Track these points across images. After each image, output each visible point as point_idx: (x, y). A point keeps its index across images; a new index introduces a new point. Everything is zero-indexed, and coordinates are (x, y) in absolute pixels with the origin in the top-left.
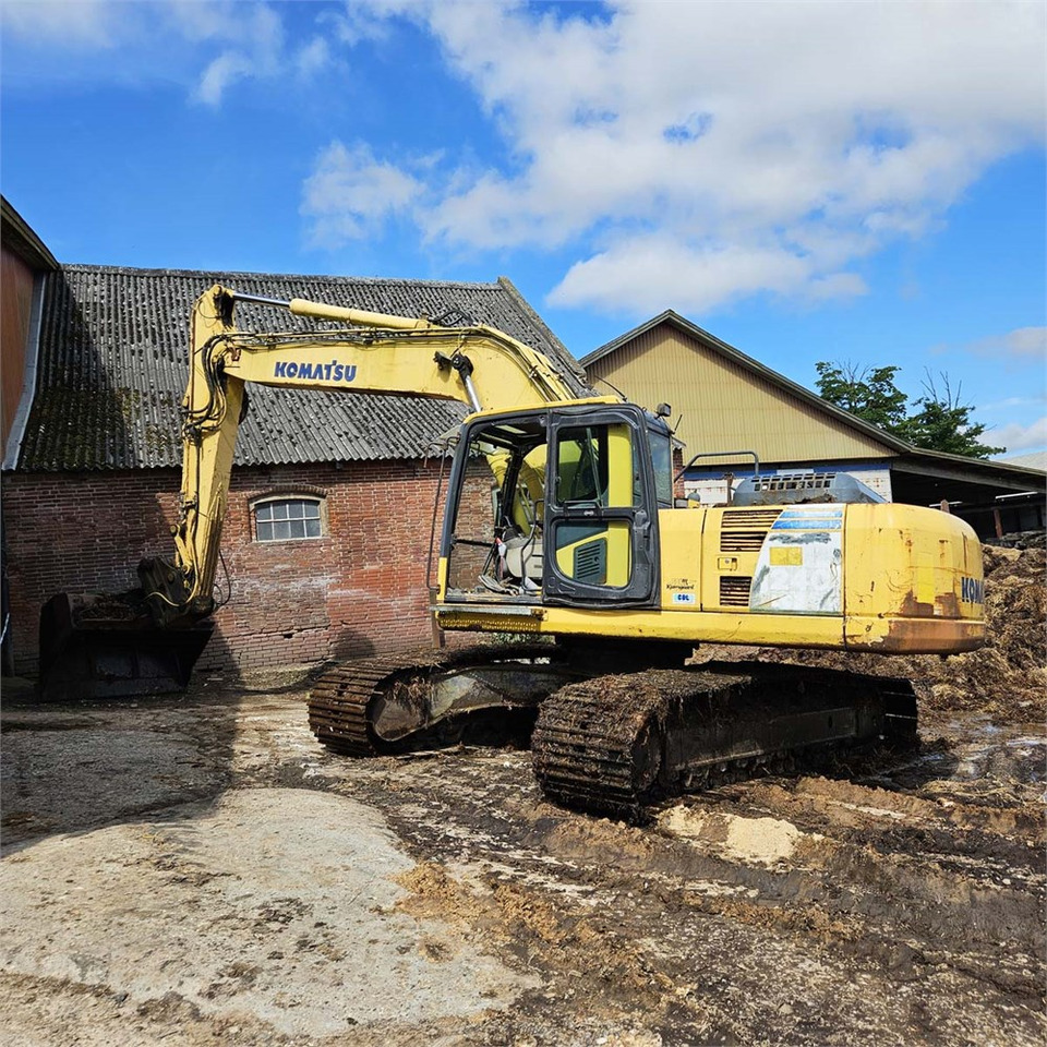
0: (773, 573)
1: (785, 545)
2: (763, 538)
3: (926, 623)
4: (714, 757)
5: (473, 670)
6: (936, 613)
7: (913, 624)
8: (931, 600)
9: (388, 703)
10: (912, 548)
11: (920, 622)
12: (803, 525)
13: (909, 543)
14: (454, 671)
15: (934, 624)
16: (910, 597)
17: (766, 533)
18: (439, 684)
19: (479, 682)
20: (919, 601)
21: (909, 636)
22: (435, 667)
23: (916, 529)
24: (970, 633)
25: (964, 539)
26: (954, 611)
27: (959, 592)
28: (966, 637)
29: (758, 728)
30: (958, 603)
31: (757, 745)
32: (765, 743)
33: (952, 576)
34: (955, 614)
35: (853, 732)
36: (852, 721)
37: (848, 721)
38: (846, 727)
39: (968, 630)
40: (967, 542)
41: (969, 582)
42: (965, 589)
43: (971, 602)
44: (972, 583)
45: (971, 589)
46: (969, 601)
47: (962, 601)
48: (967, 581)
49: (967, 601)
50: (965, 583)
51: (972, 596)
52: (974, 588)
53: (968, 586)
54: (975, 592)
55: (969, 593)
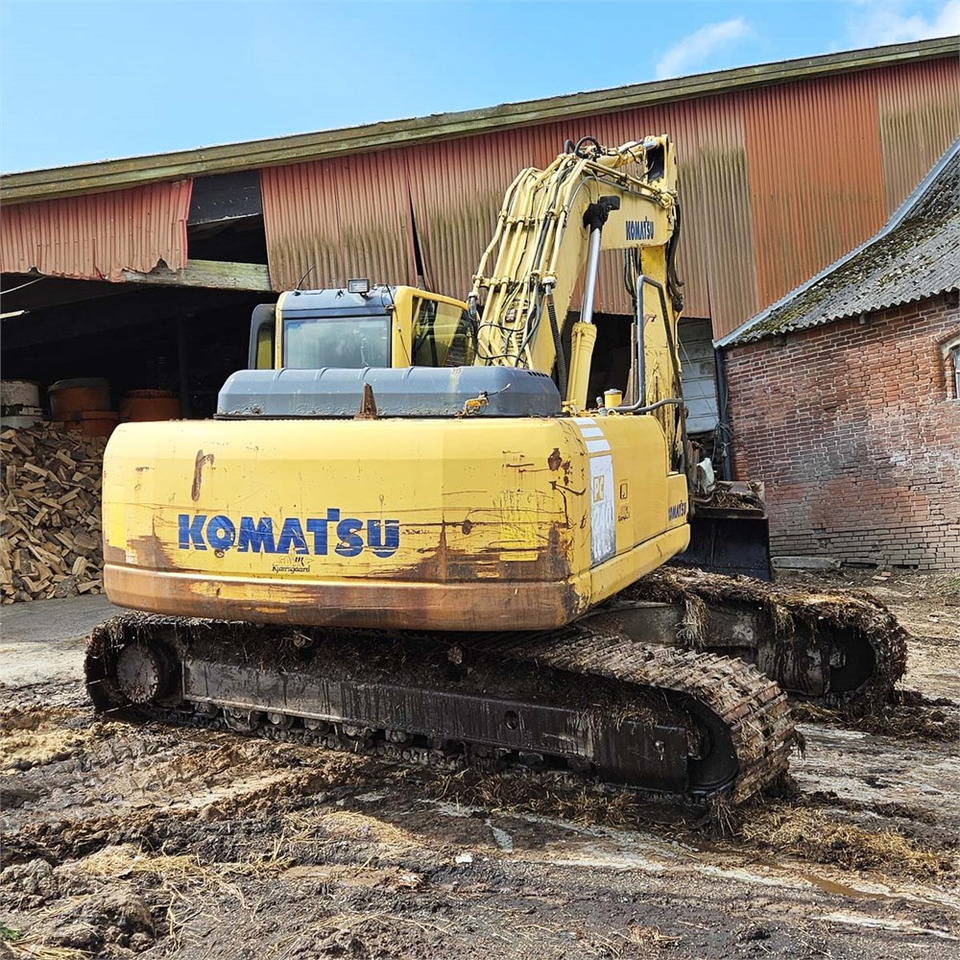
3: (118, 573)
6: (127, 560)
7: (107, 572)
8: (122, 544)
10: (105, 480)
11: (111, 570)
15: (127, 574)
20: (109, 544)
24: (205, 593)
25: (200, 460)
26: (154, 560)
27: (170, 534)
28: (188, 597)
29: (335, 688)
30: (167, 550)
31: (332, 710)
32: (349, 709)
33: (150, 513)
34: (157, 563)
35: (587, 752)
36: (585, 733)
37: (571, 731)
38: (563, 738)
39: (197, 589)
40: (212, 462)
41: (207, 522)
42: (189, 532)
43: (213, 550)
44: (226, 522)
45: (215, 532)
46: (204, 548)
47: (181, 547)
48: (200, 520)
49: (197, 548)
50: (191, 523)
51: (219, 541)
52: (233, 530)
53: (205, 527)
54: (238, 535)
55: (208, 537)
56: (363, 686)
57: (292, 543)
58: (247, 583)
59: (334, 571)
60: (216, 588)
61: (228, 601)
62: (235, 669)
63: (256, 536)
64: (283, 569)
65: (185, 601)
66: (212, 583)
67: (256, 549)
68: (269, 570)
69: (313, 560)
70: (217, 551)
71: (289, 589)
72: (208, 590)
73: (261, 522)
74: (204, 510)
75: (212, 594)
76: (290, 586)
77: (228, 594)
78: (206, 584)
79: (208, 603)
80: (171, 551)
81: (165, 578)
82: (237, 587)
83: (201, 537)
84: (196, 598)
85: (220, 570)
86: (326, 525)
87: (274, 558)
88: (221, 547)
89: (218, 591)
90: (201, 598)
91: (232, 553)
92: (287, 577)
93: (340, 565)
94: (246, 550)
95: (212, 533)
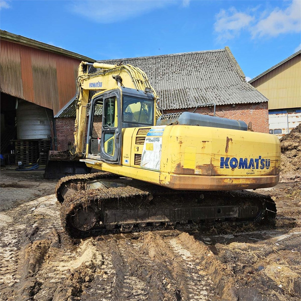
0: (147, 153)
1: (150, 142)
2: (144, 139)
3: (189, 177)
4: (137, 221)
5: (101, 181)
6: (195, 173)
7: (180, 177)
8: (193, 167)
9: (69, 189)
10: (182, 144)
11: (184, 177)
12: (154, 134)
13: (181, 142)
14: (96, 180)
15: (194, 178)
16: (179, 166)
17: (145, 137)
18: (91, 184)
19: (103, 184)
20: (184, 167)
21: (177, 182)
22: (86, 179)
23: (186, 136)
24: (228, 182)
25: (228, 140)
26: (210, 172)
27: (217, 164)
28: (223, 184)
29: (167, 211)
30: (215, 169)
31: (166, 218)
32: (172, 217)
33: (210, 157)
34: (211, 173)
35: (236, 216)
36: (236, 211)
37: (233, 211)
38: (231, 213)
39: (226, 181)
40: (232, 141)
41: (230, 160)
42: (224, 163)
43: (231, 168)
44: (235, 160)
45: (232, 162)
46: (229, 168)
47: (221, 168)
48: (228, 159)
49: (226, 168)
50: (225, 160)
51: (233, 165)
52: (237, 162)
53: (229, 161)
54: (239, 164)
55: (230, 164)
56: (177, 209)
57: (252, 166)
58: (241, 178)
59: (259, 173)
60: (232, 180)
61: (235, 184)
62: (128, 211)
63: (243, 164)
64: (249, 173)
65: (221, 185)
66: (231, 179)
67: (243, 168)
68: (246, 174)
69: (255, 170)
70: (232, 169)
71: (250, 179)
72: (229, 181)
73: (245, 160)
74: (229, 156)
75: (230, 182)
76: (251, 178)
77: (235, 182)
78: (229, 179)
79: (229, 185)
80: (217, 169)
81: (215, 178)
82: (238, 180)
83: (228, 164)
84: (225, 184)
85: (232, 175)
86: (258, 161)
87: (247, 170)
88: (234, 167)
89: (232, 181)
90: (227, 184)
91: (236, 169)
92: (250, 176)
93: (261, 172)
94: (240, 168)
95: (231, 163)
